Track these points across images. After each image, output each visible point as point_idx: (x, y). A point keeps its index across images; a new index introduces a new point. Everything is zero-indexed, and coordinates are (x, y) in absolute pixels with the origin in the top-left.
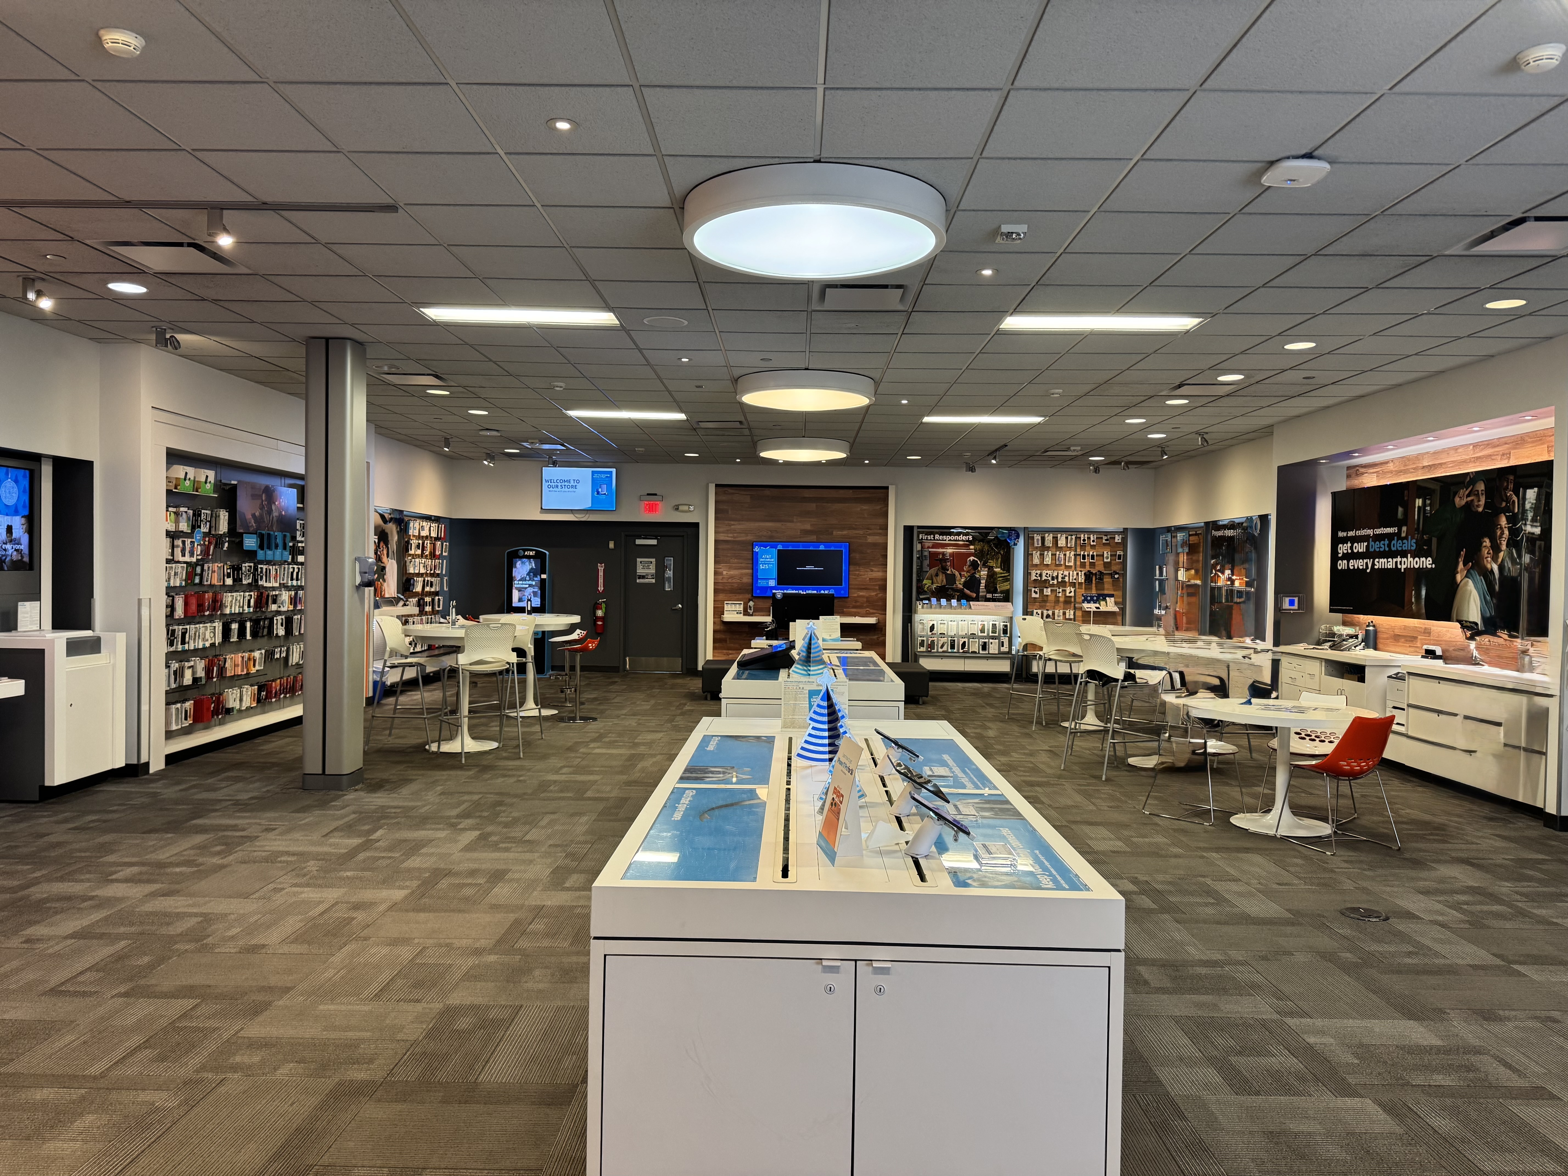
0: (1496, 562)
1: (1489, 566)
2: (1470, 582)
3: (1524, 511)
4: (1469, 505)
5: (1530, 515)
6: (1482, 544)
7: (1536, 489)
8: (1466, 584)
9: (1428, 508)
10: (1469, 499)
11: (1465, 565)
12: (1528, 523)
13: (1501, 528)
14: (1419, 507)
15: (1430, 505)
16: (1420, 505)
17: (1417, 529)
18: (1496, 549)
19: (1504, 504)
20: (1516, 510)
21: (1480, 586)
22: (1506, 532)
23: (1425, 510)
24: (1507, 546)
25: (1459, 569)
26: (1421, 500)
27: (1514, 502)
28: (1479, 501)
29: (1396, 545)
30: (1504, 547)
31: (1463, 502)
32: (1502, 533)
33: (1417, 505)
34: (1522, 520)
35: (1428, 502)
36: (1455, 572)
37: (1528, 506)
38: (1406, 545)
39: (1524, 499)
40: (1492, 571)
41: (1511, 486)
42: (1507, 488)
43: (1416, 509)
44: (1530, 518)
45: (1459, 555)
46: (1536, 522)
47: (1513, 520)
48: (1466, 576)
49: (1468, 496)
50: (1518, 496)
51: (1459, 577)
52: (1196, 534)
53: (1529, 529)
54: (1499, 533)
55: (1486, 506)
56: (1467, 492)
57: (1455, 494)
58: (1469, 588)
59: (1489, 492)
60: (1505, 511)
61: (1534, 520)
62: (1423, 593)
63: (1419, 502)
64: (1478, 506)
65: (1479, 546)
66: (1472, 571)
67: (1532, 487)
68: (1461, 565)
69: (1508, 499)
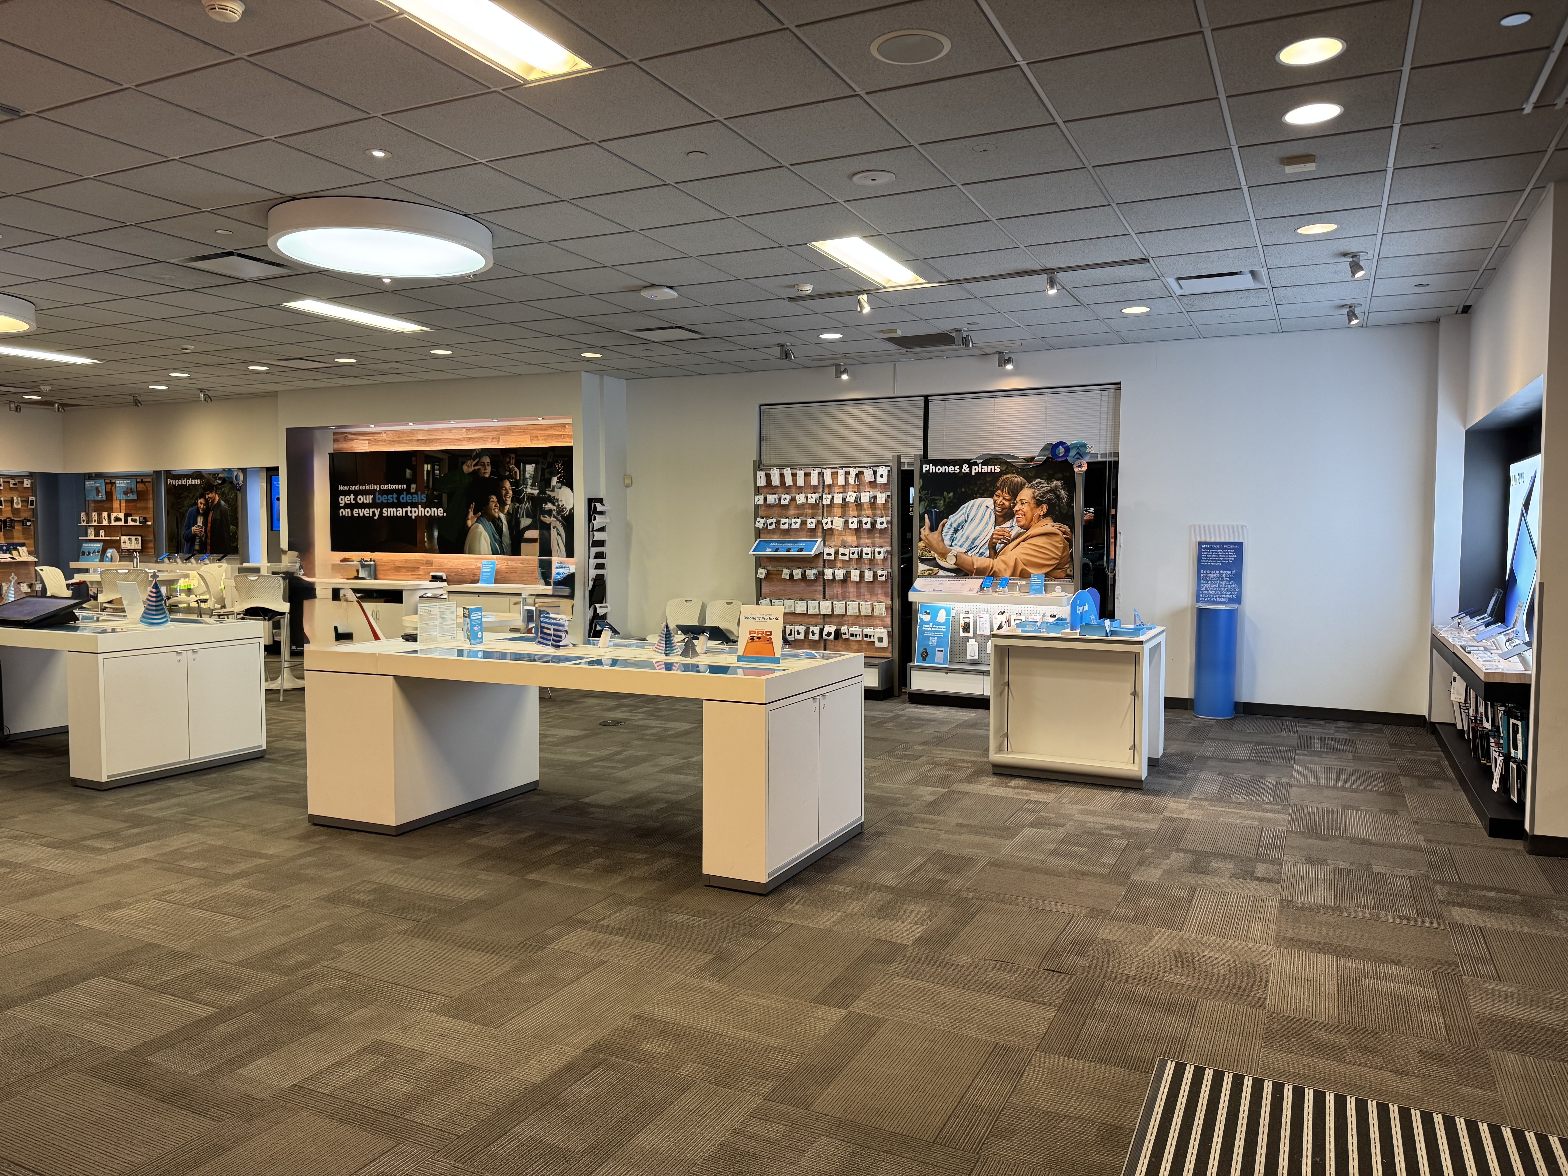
0: (502, 512)
1: (496, 515)
2: (480, 526)
3: (525, 479)
4: (475, 473)
5: (530, 482)
6: (489, 500)
7: (534, 465)
8: (477, 527)
9: (437, 472)
10: (476, 468)
11: (475, 513)
12: (528, 487)
13: (506, 489)
14: (427, 471)
15: (439, 470)
16: (429, 469)
17: (427, 487)
18: (502, 503)
19: (507, 473)
20: (518, 478)
21: (489, 528)
22: (511, 492)
23: (434, 473)
24: (512, 501)
25: (470, 517)
26: (429, 466)
27: (516, 472)
28: (485, 469)
29: (404, 498)
30: (509, 502)
31: (471, 470)
32: (507, 493)
33: (426, 469)
34: (524, 484)
35: (437, 467)
36: (466, 518)
37: (527, 476)
38: (416, 498)
39: (524, 470)
40: (499, 518)
41: (513, 461)
42: (509, 462)
43: (425, 472)
44: (529, 484)
45: (469, 507)
46: (535, 486)
47: (516, 484)
48: (476, 522)
49: (476, 465)
50: (519, 468)
51: (469, 523)
52: (142, 482)
53: (529, 490)
54: (504, 492)
55: (492, 473)
56: (474, 463)
57: (463, 463)
58: (479, 530)
59: (493, 464)
60: (508, 478)
61: (533, 485)
62: (436, 534)
63: (427, 467)
64: (485, 473)
65: (487, 501)
66: (482, 518)
67: (530, 463)
68: (471, 514)
69: (510, 470)
